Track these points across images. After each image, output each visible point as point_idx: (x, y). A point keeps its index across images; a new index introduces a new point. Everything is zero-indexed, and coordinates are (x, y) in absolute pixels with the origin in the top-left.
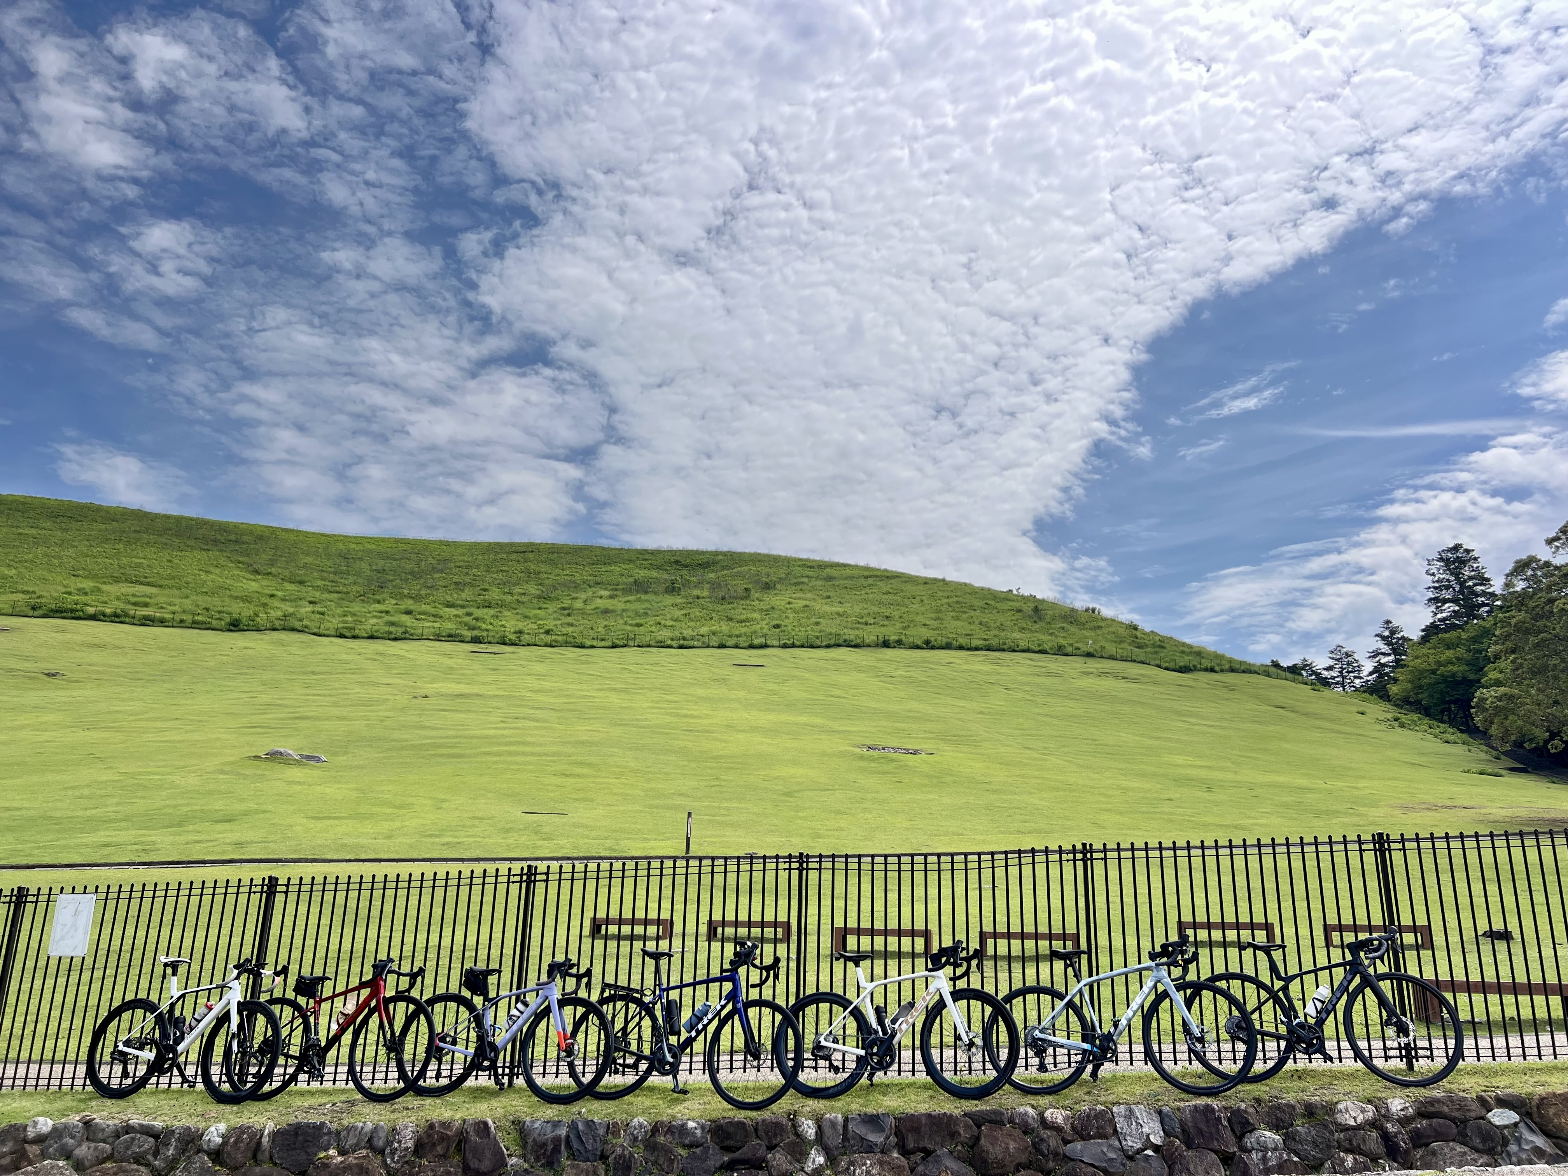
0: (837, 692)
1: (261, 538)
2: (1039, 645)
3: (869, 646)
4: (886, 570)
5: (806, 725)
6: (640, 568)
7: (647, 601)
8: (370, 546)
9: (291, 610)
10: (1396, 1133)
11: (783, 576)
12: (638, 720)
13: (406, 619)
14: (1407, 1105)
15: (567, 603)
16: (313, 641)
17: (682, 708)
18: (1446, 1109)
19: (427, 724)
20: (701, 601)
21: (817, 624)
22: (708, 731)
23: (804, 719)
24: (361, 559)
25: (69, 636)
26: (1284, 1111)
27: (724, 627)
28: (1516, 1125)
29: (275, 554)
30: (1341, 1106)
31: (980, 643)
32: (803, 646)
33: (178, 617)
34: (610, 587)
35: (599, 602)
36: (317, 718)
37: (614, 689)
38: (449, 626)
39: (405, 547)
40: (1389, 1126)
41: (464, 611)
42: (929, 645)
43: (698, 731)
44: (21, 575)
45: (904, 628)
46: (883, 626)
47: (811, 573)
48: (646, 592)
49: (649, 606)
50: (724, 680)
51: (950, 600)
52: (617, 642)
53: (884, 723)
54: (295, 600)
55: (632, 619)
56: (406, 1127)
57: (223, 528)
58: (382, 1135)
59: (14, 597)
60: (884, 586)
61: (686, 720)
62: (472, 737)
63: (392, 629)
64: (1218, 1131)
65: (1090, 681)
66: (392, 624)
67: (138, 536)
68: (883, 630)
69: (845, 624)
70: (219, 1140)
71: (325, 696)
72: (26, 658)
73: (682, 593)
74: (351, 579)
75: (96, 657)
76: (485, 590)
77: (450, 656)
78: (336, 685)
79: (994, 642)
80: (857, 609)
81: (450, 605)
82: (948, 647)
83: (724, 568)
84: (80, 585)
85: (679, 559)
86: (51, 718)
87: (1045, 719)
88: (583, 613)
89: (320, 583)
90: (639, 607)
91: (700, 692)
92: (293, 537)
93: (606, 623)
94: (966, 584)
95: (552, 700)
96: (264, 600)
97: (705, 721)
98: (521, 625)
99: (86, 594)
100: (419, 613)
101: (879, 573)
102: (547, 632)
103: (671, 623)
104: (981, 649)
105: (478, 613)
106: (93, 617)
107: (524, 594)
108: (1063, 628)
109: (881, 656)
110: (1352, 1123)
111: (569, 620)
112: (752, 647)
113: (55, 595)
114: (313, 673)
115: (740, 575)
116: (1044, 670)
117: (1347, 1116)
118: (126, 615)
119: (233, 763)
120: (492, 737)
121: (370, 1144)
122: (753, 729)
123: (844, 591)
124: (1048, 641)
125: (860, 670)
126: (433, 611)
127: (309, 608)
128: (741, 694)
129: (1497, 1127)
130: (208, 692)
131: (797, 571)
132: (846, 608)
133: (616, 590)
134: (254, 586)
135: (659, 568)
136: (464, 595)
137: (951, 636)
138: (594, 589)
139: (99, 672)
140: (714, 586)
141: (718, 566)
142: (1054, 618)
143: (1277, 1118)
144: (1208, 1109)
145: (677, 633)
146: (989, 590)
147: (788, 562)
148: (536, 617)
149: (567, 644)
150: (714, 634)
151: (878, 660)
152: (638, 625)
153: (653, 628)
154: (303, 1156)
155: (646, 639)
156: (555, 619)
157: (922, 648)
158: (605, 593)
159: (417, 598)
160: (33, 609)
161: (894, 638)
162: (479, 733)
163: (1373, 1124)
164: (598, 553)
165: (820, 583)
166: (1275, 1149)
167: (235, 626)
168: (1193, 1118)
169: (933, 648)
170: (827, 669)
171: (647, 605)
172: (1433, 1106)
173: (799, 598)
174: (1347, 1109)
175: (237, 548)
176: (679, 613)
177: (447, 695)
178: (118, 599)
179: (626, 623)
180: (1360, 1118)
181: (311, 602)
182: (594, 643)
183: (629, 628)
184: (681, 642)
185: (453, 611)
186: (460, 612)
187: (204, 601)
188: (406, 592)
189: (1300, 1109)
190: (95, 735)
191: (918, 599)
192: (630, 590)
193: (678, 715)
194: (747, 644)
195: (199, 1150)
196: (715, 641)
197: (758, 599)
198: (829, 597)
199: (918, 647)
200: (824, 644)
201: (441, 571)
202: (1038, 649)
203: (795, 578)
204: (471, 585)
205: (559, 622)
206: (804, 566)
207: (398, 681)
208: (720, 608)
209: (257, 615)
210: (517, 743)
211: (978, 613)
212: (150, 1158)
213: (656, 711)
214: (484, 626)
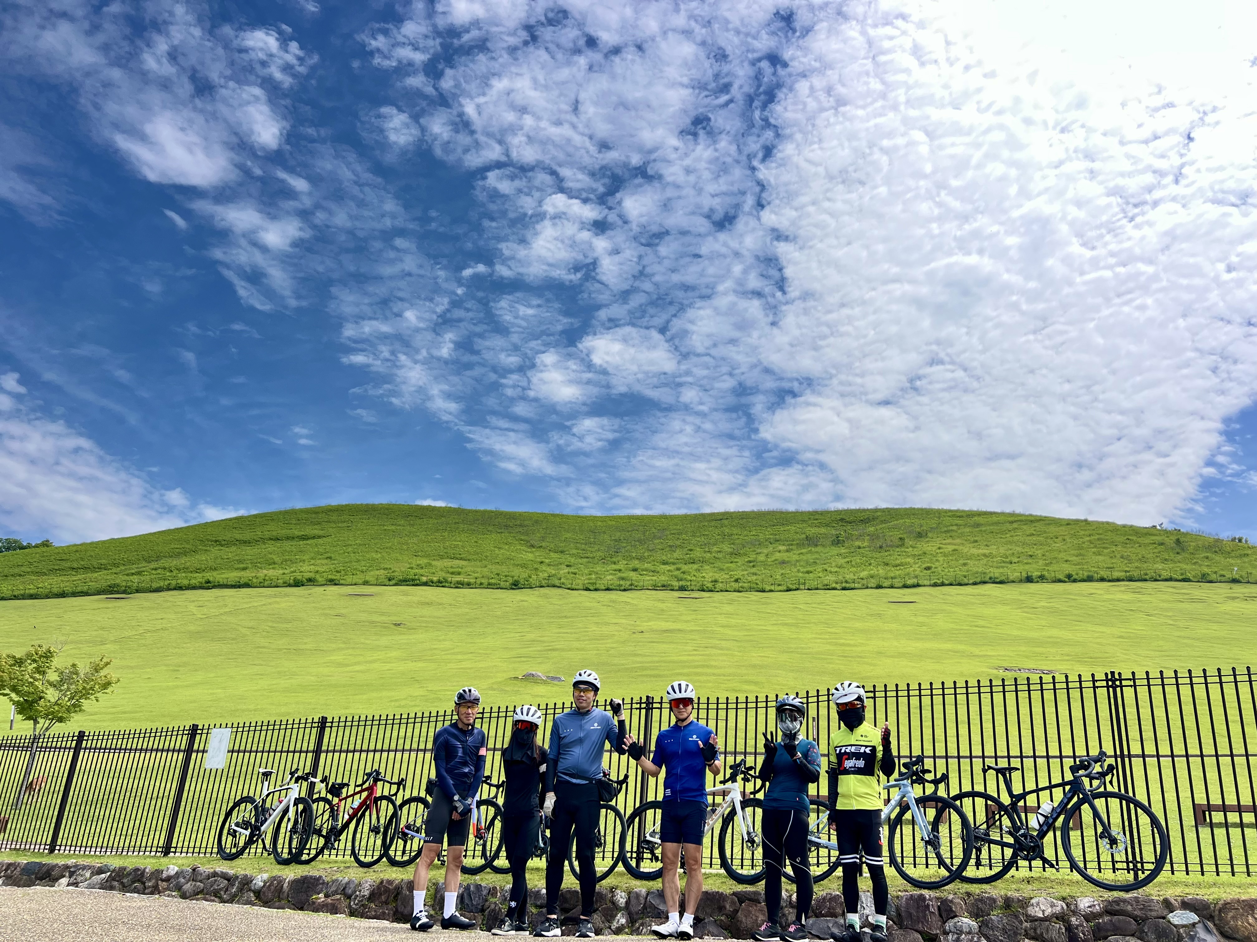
0: (981, 623)
1: (537, 522)
2: (1182, 574)
3: (1013, 582)
4: (1031, 515)
5: (950, 650)
6: (812, 527)
7: (817, 552)
8: (610, 523)
9: (553, 572)
10: (1078, 926)
11: (934, 526)
12: (802, 648)
13: (633, 575)
14: (1096, 903)
15: (753, 557)
16: (568, 593)
17: (842, 639)
18: (1129, 908)
19: (639, 652)
20: (861, 550)
21: (965, 564)
22: (861, 657)
23: (949, 646)
24: (604, 533)
25: (410, 598)
26: (985, 903)
27: (881, 571)
28: (1194, 925)
29: (545, 533)
30: (1033, 901)
31: (1121, 575)
32: (951, 585)
33: (478, 581)
34: (787, 543)
35: (778, 555)
36: (563, 650)
37: (786, 624)
38: (663, 579)
39: (635, 521)
40: (1073, 919)
41: (675, 567)
42: (1070, 579)
43: (852, 657)
44: (383, 558)
45: (1047, 565)
46: (1027, 563)
47: (960, 522)
48: (816, 545)
49: (818, 556)
50: (879, 615)
51: (1092, 538)
52: (791, 586)
53: (1023, 649)
54: (557, 565)
55: (804, 567)
56: (367, 882)
57: (512, 516)
58: (352, 886)
59: (377, 572)
60: (1029, 529)
61: (843, 648)
62: (670, 662)
63: (622, 582)
64: (925, 916)
65: (1236, 604)
66: (623, 579)
67: (456, 526)
68: (1027, 567)
69: (991, 564)
70: (262, 884)
71: (571, 633)
72: (383, 614)
73: (846, 545)
74: (596, 547)
75: (426, 611)
76: (691, 550)
77: (663, 601)
78: (580, 625)
79: (1136, 574)
80: (1002, 550)
81: (665, 563)
82: (1089, 579)
83: (883, 522)
84: (418, 562)
85: (844, 517)
86: (394, 654)
87: (1185, 641)
88: (765, 564)
89: (575, 551)
90: (810, 558)
91: (858, 625)
92: (558, 519)
93: (783, 571)
94: (1108, 523)
95: (736, 633)
96: (535, 566)
97: (859, 649)
98: (717, 576)
99: (422, 568)
100: (643, 570)
101: (1023, 518)
102: (736, 581)
103: (836, 569)
104: (1123, 580)
105: (685, 568)
106: (425, 584)
107: (720, 552)
108: (1207, 558)
109: (1025, 590)
110: (1041, 915)
111: (754, 570)
112: (905, 586)
113: (403, 570)
114: (566, 617)
115: (894, 528)
116: (1186, 597)
117: (1037, 909)
118: (446, 581)
119: (500, 682)
120: (685, 662)
121: (344, 892)
122: (901, 655)
123: (991, 535)
124: (1190, 570)
125: (1004, 603)
126: (652, 568)
127: (567, 570)
128: (894, 626)
129: (1175, 926)
130: (494, 633)
131: (947, 520)
132: (993, 549)
133: (791, 545)
134: (530, 556)
135: (827, 525)
136: (675, 555)
137: (1093, 569)
138: (774, 545)
139: (427, 622)
140: (873, 537)
141: (878, 521)
142: (1197, 548)
143: (978, 908)
144: (922, 898)
145: (840, 577)
146: (1131, 526)
147: (940, 514)
148: (729, 569)
149: (751, 589)
150: (872, 577)
151: (1021, 594)
152: (808, 572)
153: (820, 575)
154: (304, 897)
155: (814, 584)
156: (743, 570)
157: (1065, 582)
158: (782, 548)
159: (641, 559)
160: (390, 580)
161: (1036, 574)
162: (676, 658)
163: (1061, 917)
164: (778, 517)
165: (968, 530)
166: (969, 933)
167: (516, 585)
168: (907, 903)
169: (1075, 581)
170: (973, 604)
171: (817, 556)
172: (1118, 905)
173: (949, 544)
174: (1038, 904)
175: (521, 530)
176: (842, 561)
177: (656, 631)
178: (442, 570)
179: (799, 571)
180: (1048, 912)
181: (568, 566)
182: (772, 588)
183: (801, 575)
184: (844, 585)
185: (668, 567)
186: (672, 568)
187: (495, 568)
188: (634, 555)
189: (1000, 902)
190: (420, 664)
191: (1060, 538)
192: (803, 544)
193: (836, 644)
194: (901, 585)
195: (250, 890)
196: (873, 583)
197: (911, 546)
198: (976, 541)
199: (1060, 581)
200: (971, 582)
201: (660, 538)
202: (1181, 577)
203: (947, 526)
204: (681, 547)
205: (745, 573)
206: (954, 516)
207: (624, 621)
208: (878, 555)
209: (530, 577)
210: (703, 666)
211: (1119, 548)
212: (222, 893)
213: (818, 641)
214: (689, 578)
